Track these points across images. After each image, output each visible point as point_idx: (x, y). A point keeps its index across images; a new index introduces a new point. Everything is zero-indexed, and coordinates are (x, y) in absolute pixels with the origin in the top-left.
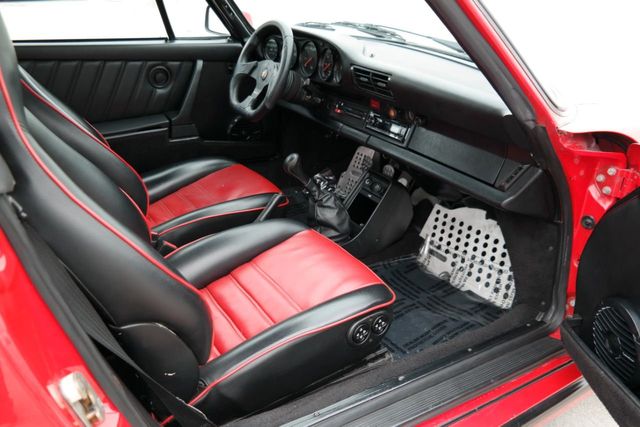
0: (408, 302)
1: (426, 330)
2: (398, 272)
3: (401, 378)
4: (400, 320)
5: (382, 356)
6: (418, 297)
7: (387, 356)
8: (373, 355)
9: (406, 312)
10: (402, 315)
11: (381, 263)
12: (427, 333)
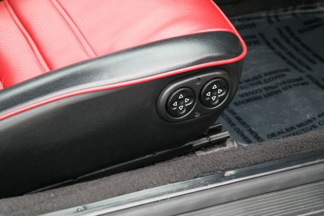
0: (293, 74)
1: (308, 117)
2: (288, 29)
3: (228, 173)
4: (272, 100)
5: (221, 142)
6: (310, 69)
7: (229, 145)
8: (204, 141)
9: (285, 89)
10: (277, 92)
11: (263, 14)
12: (309, 121)
